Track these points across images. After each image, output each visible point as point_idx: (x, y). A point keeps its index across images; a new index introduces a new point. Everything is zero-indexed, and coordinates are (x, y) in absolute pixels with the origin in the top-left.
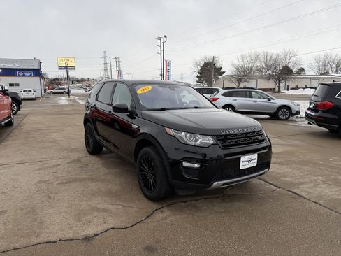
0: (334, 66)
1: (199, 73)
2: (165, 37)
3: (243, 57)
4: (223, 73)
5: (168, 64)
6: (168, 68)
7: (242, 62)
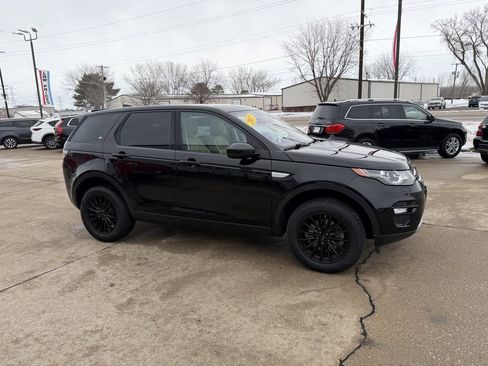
0: (250, 82)
1: (76, 91)
2: (34, 30)
3: (139, 68)
4: (117, 91)
5: (45, 77)
6: (45, 83)
7: (139, 76)
